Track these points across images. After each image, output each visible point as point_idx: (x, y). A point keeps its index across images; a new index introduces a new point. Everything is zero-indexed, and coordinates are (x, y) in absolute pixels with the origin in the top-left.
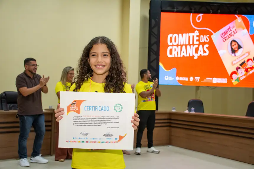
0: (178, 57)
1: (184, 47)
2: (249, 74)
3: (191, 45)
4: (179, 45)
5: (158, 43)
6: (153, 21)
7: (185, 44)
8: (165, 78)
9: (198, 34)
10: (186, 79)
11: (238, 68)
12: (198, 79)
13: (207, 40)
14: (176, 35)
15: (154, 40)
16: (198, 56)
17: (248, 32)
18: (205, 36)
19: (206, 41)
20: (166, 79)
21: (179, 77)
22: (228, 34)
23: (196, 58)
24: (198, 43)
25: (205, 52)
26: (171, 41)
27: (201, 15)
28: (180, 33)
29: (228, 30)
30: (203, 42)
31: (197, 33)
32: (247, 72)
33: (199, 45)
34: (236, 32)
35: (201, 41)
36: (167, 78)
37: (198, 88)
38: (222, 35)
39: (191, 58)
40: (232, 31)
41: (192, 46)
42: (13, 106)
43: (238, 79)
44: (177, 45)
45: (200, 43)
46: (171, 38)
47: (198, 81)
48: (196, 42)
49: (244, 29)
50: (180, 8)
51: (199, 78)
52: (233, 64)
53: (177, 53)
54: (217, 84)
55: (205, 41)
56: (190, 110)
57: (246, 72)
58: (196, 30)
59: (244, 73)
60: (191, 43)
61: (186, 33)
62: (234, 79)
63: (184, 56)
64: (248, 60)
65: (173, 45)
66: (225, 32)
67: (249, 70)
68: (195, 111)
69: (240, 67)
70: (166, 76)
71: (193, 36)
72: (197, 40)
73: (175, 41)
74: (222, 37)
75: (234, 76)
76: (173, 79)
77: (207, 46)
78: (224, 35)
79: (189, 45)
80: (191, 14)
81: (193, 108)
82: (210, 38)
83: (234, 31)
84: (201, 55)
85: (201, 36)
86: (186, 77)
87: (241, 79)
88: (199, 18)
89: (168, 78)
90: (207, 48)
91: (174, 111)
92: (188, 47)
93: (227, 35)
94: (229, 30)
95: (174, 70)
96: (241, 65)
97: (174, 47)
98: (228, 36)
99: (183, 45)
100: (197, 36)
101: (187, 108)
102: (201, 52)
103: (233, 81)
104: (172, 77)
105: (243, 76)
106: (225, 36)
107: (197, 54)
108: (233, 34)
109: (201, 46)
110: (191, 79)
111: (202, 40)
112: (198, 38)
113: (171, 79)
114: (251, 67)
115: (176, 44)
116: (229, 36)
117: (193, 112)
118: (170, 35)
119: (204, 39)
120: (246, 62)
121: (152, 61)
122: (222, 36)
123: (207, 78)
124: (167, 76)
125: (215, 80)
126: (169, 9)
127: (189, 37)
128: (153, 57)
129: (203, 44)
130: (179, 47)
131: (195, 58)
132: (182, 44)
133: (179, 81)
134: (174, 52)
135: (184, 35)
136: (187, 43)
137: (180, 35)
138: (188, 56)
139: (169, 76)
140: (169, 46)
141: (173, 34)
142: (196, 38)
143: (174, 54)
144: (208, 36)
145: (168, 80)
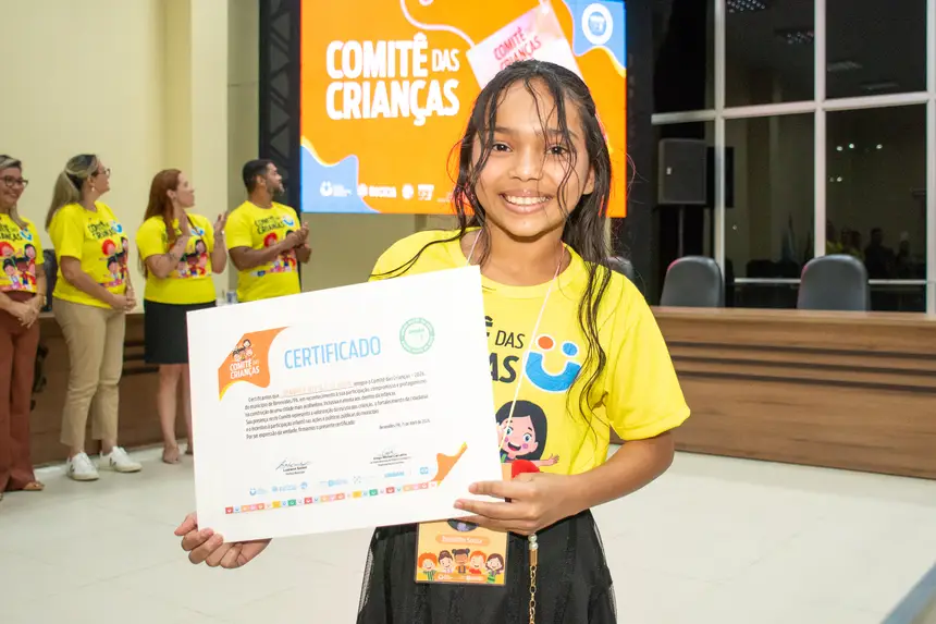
0: (362, 119)
1: (381, 85)
3: (405, 79)
4: (366, 79)
5: (294, 68)
7: (383, 75)
8: (322, 191)
9: (425, 45)
10: (391, 192)
12: (427, 192)
13: (453, 64)
14: (353, 45)
15: (278, 60)
16: (427, 118)
17: (570, 42)
18: (446, 51)
19: (451, 68)
20: (325, 193)
21: (368, 185)
23: (420, 122)
24: (424, 73)
25: (446, 103)
26: (338, 66)
28: (368, 39)
29: (515, 39)
30: (440, 72)
31: (420, 41)
33: (428, 80)
34: (536, 45)
35: (435, 69)
36: (326, 188)
39: (404, 122)
40: (527, 41)
41: (406, 84)
44: (360, 80)
45: (432, 76)
46: (338, 54)
47: (429, 198)
48: (419, 72)
49: (558, 37)
51: (430, 188)
53: (361, 105)
55: (446, 68)
58: (417, 30)
60: (404, 73)
61: (387, 40)
63: (381, 115)
65: (344, 79)
66: (505, 44)
70: (324, 184)
71: (410, 52)
72: (423, 66)
73: (352, 66)
74: (499, 59)
76: (349, 192)
77: (453, 83)
78: (503, 53)
79: (399, 78)
82: (462, 58)
83: (531, 43)
84: (434, 112)
85: (435, 52)
86: (390, 185)
89: (330, 190)
90: (452, 89)
92: (395, 85)
94: (518, 36)
95: (353, 162)
97: (349, 86)
98: (515, 55)
99: (379, 78)
100: (423, 51)
102: (435, 104)
104: (346, 188)
106: (507, 57)
108: (529, 51)
109: (435, 84)
110: (408, 191)
111: (437, 66)
112: (424, 59)
113: (340, 191)
115: (355, 74)
116: (518, 56)
118: (334, 46)
119: (445, 60)
121: (274, 135)
122: (499, 56)
124: (329, 184)
127: (398, 52)
128: (279, 116)
129: (442, 77)
130: (367, 85)
131: (417, 123)
132: (374, 75)
133: (367, 199)
134: (348, 103)
135: (381, 44)
136: (392, 74)
137: (368, 45)
138: (395, 115)
139: (334, 182)
140: (331, 80)
141: (345, 41)
142: (419, 59)
143: (350, 109)
144: (455, 51)
145: (331, 197)
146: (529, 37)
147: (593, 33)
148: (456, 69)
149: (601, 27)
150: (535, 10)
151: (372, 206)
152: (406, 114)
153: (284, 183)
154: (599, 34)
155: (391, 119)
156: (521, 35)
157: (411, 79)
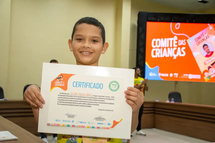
0: (160, 58)
1: (165, 49)
4: (161, 48)
6: (141, 29)
7: (166, 46)
9: (177, 39)
10: (167, 75)
11: (209, 68)
12: (176, 76)
13: (184, 43)
14: (158, 40)
15: (141, 44)
16: (177, 57)
18: (182, 40)
21: (161, 73)
22: (201, 39)
23: (175, 58)
24: (176, 46)
25: (182, 53)
26: (155, 44)
27: (179, 24)
30: (181, 45)
31: (176, 38)
33: (177, 48)
34: (208, 37)
35: (179, 45)
36: (151, 74)
37: (176, 82)
39: (171, 58)
41: (171, 49)
43: (209, 77)
44: (160, 48)
45: (178, 46)
46: (155, 42)
47: (177, 76)
48: (175, 45)
49: (214, 35)
50: (162, 18)
52: (205, 64)
53: (160, 54)
54: (192, 79)
56: (170, 100)
58: (175, 35)
60: (171, 46)
61: (167, 38)
63: (165, 56)
65: (156, 48)
66: (198, 37)
68: (175, 101)
69: (211, 66)
71: (173, 41)
72: (176, 44)
73: (158, 45)
74: (196, 41)
75: (206, 74)
76: (156, 75)
77: (184, 48)
78: (198, 40)
79: (170, 47)
80: (171, 24)
81: (173, 99)
82: (186, 42)
84: (179, 56)
85: (179, 40)
86: (167, 73)
87: (212, 77)
88: (177, 26)
90: (184, 50)
91: (157, 101)
92: (169, 49)
94: (202, 35)
95: (157, 67)
96: (212, 65)
97: (157, 50)
98: (201, 40)
99: (165, 47)
100: (176, 41)
101: (168, 99)
102: (179, 53)
104: (156, 74)
105: (213, 74)
107: (176, 55)
108: (205, 38)
109: (179, 48)
110: (171, 75)
112: (176, 42)
113: (154, 75)
115: (159, 46)
116: (202, 40)
117: (173, 102)
118: (154, 40)
119: (182, 42)
123: (185, 75)
125: (191, 76)
126: (153, 19)
127: (170, 41)
128: (141, 57)
129: (181, 47)
130: (162, 49)
132: (163, 47)
133: (161, 76)
134: (157, 54)
135: (165, 39)
136: (168, 46)
137: (162, 39)
139: (153, 72)
140: (153, 48)
141: (156, 38)
142: (175, 42)
143: (157, 55)
144: (185, 40)
145: (152, 76)
146: (206, 35)
148: (185, 44)
150: (207, 28)
151: (162, 79)
152: (171, 56)
153: (141, 73)
155: (168, 57)
156: (203, 35)
157: (173, 47)
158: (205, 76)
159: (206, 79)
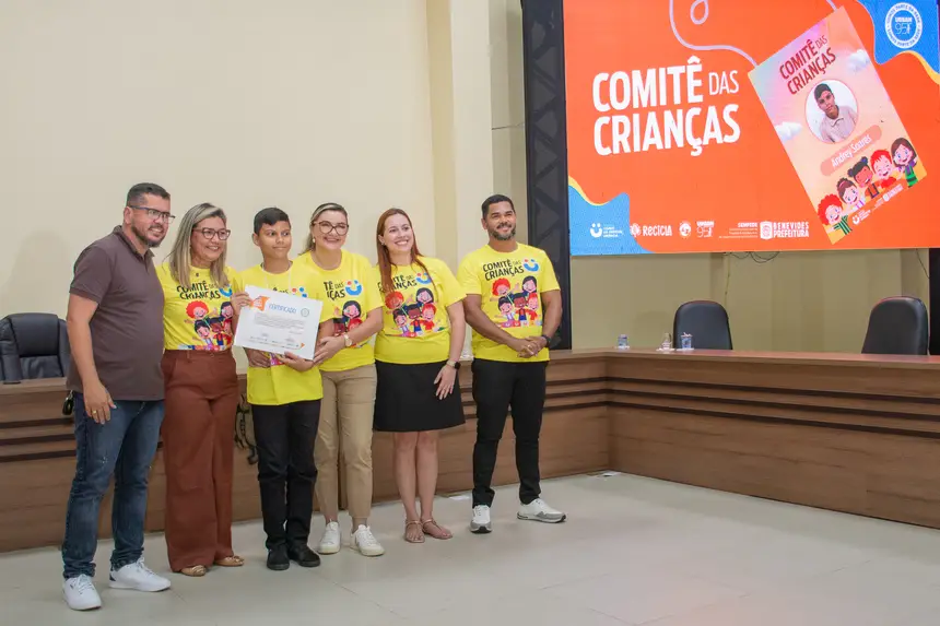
0: (633, 154)
1: (652, 117)
2: (879, 203)
3: (679, 107)
4: (636, 111)
5: (558, 105)
6: (538, 31)
7: (654, 103)
8: (592, 231)
9: (699, 69)
11: (843, 185)
12: (707, 229)
13: (732, 86)
14: (620, 75)
15: (543, 96)
16: (704, 147)
18: (724, 74)
19: (730, 91)
20: (595, 235)
21: (641, 224)
22: (806, 66)
23: (697, 152)
24: (700, 98)
25: (726, 130)
26: (605, 98)
28: (636, 69)
29: (804, 53)
30: (717, 96)
31: (695, 65)
32: (873, 197)
33: (704, 106)
34: (830, 58)
35: (712, 93)
38: (784, 70)
39: (679, 153)
40: (819, 55)
41: (680, 112)
42: (42, 365)
43: (845, 223)
44: (629, 112)
45: (708, 101)
46: (605, 86)
48: (693, 98)
49: (856, 48)
51: (711, 223)
53: (631, 140)
54: (776, 240)
55: (724, 91)
57: (869, 198)
58: (690, 53)
59: (866, 199)
60: (677, 100)
61: (657, 67)
62: (833, 223)
63: (653, 147)
64: (877, 155)
65: (612, 112)
66: (792, 59)
67: (880, 189)
69: (851, 179)
70: (594, 225)
71: (683, 77)
72: (697, 91)
73: (620, 98)
74: (786, 78)
75: (831, 211)
76: (621, 232)
77: (733, 107)
78: (791, 70)
79: (671, 106)
82: (742, 79)
83: (823, 55)
84: (713, 141)
85: (711, 74)
86: (665, 223)
88: (699, 12)
89: (600, 230)
90: (732, 114)
92: (668, 115)
93: (800, 70)
94: (808, 49)
95: (623, 200)
96: (852, 172)
97: (616, 119)
98: (805, 71)
99: (649, 108)
100: (697, 76)
102: (712, 133)
103: (829, 230)
104: (617, 228)
106: (796, 74)
107: (699, 139)
108: (822, 66)
109: (712, 111)
110: (685, 228)
111: (714, 89)
112: (699, 83)
113: (612, 232)
114: (886, 178)
115: (623, 106)
116: (808, 71)
117: (687, 351)
118: (601, 77)
119: (723, 83)
120: (869, 164)
121: (543, 174)
122: (786, 74)
123: (742, 225)
124: (599, 225)
127: (670, 78)
128: (546, 157)
130: (636, 117)
131: (693, 154)
132: (645, 105)
133: (640, 239)
134: (617, 138)
135: (651, 73)
136: (663, 102)
137: (637, 74)
138: (668, 146)
139: (604, 223)
140: (598, 115)
141: (612, 71)
142: (693, 83)
143: (620, 143)
144: (735, 72)
145: (602, 237)
146: (823, 50)
147: (898, 36)
148: (736, 91)
149: (909, 29)
151: (646, 246)
152: (680, 144)
154: (905, 37)
155: (664, 150)
156: (812, 49)
157: (686, 106)
158: (827, 222)
159: (834, 234)
